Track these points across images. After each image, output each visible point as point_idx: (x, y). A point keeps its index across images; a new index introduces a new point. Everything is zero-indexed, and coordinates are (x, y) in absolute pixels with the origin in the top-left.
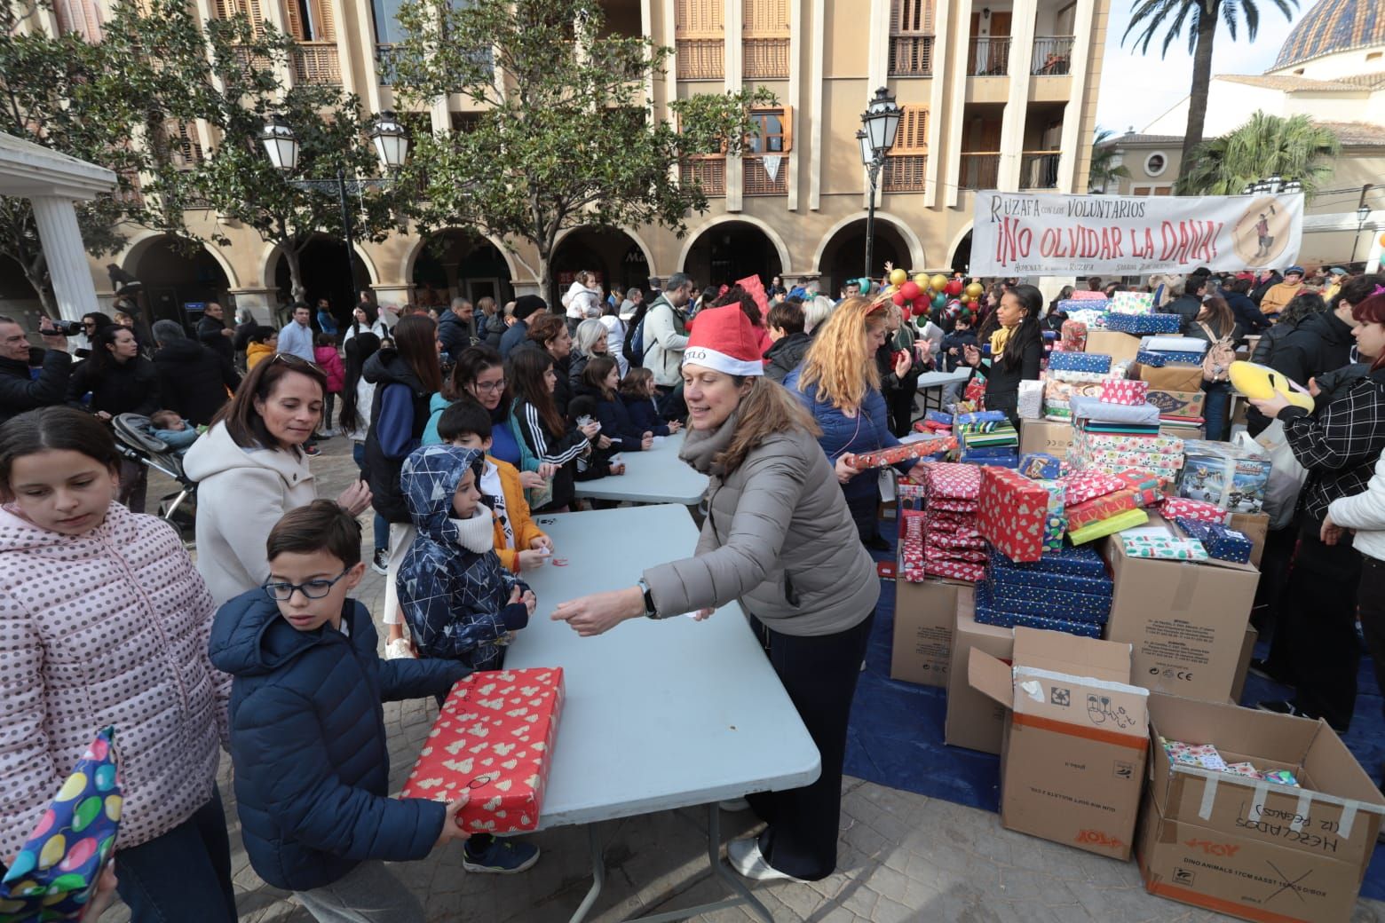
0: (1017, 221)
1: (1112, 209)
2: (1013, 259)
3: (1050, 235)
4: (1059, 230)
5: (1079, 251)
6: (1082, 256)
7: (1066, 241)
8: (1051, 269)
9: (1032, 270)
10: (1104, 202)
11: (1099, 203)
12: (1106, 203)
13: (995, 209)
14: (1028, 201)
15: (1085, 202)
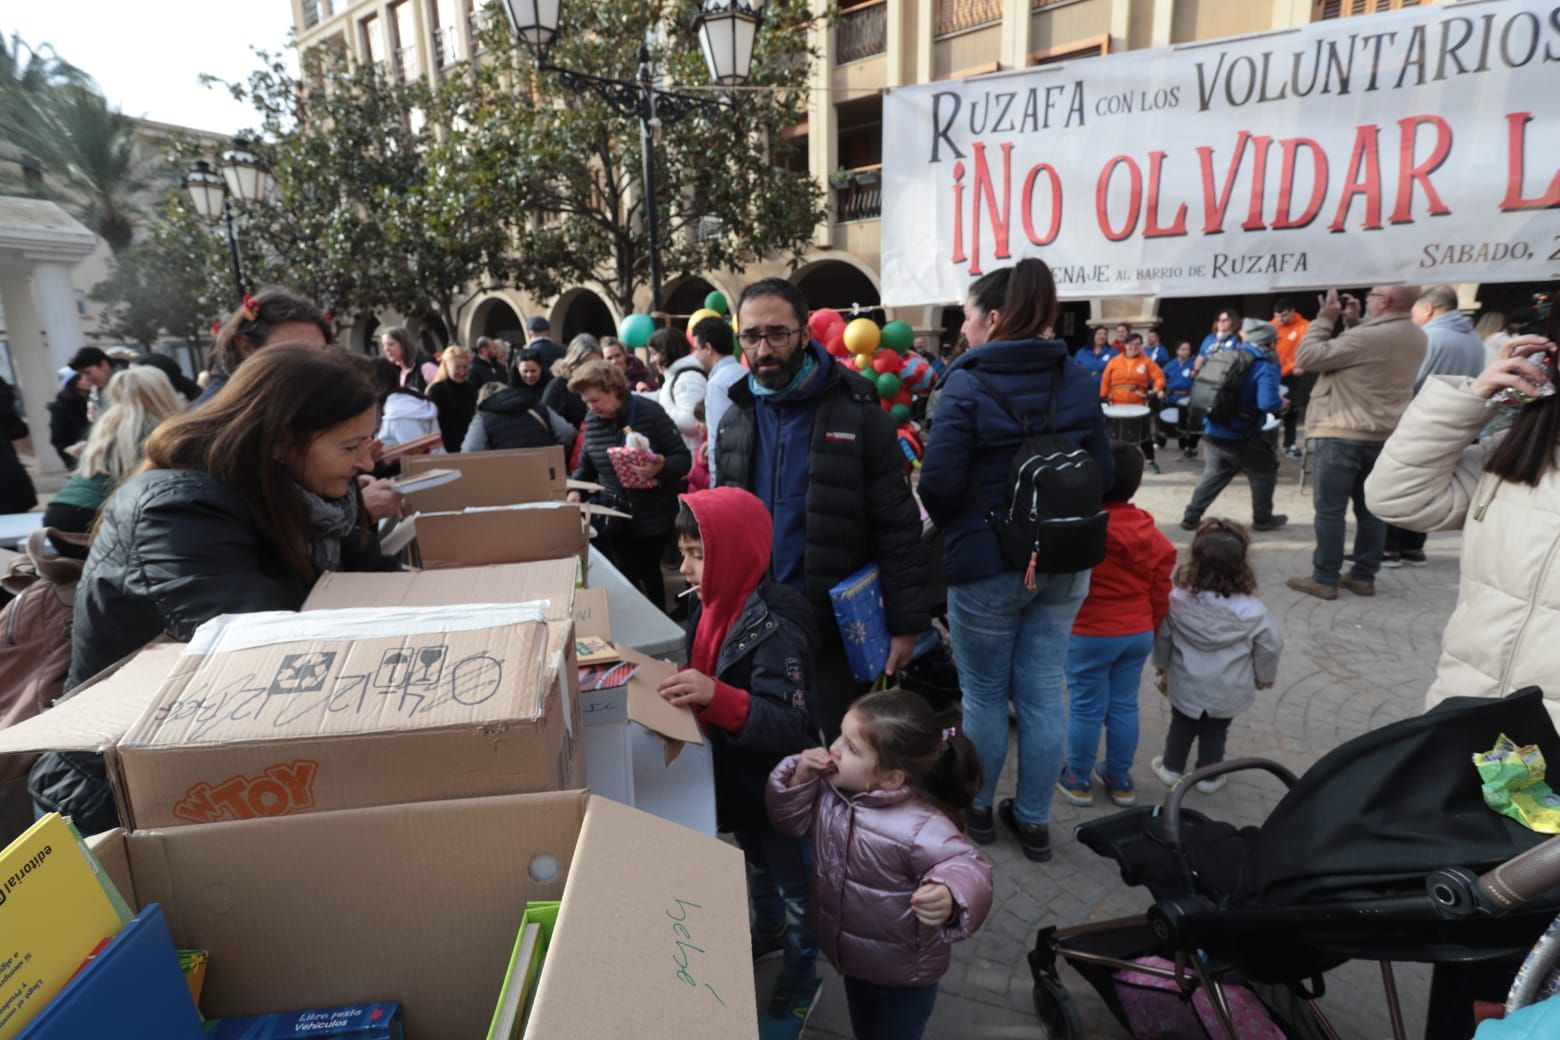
0: (1008, 149)
1: (1392, 59)
2: (1002, 253)
3: (1122, 173)
4: (1159, 158)
5: (1238, 211)
6: (1253, 225)
7: (1182, 186)
8: (1140, 275)
9: (1071, 280)
10: (1353, 38)
11: (1333, 46)
12: (1366, 40)
13: (942, 128)
14: (1048, 90)
15: (1267, 56)
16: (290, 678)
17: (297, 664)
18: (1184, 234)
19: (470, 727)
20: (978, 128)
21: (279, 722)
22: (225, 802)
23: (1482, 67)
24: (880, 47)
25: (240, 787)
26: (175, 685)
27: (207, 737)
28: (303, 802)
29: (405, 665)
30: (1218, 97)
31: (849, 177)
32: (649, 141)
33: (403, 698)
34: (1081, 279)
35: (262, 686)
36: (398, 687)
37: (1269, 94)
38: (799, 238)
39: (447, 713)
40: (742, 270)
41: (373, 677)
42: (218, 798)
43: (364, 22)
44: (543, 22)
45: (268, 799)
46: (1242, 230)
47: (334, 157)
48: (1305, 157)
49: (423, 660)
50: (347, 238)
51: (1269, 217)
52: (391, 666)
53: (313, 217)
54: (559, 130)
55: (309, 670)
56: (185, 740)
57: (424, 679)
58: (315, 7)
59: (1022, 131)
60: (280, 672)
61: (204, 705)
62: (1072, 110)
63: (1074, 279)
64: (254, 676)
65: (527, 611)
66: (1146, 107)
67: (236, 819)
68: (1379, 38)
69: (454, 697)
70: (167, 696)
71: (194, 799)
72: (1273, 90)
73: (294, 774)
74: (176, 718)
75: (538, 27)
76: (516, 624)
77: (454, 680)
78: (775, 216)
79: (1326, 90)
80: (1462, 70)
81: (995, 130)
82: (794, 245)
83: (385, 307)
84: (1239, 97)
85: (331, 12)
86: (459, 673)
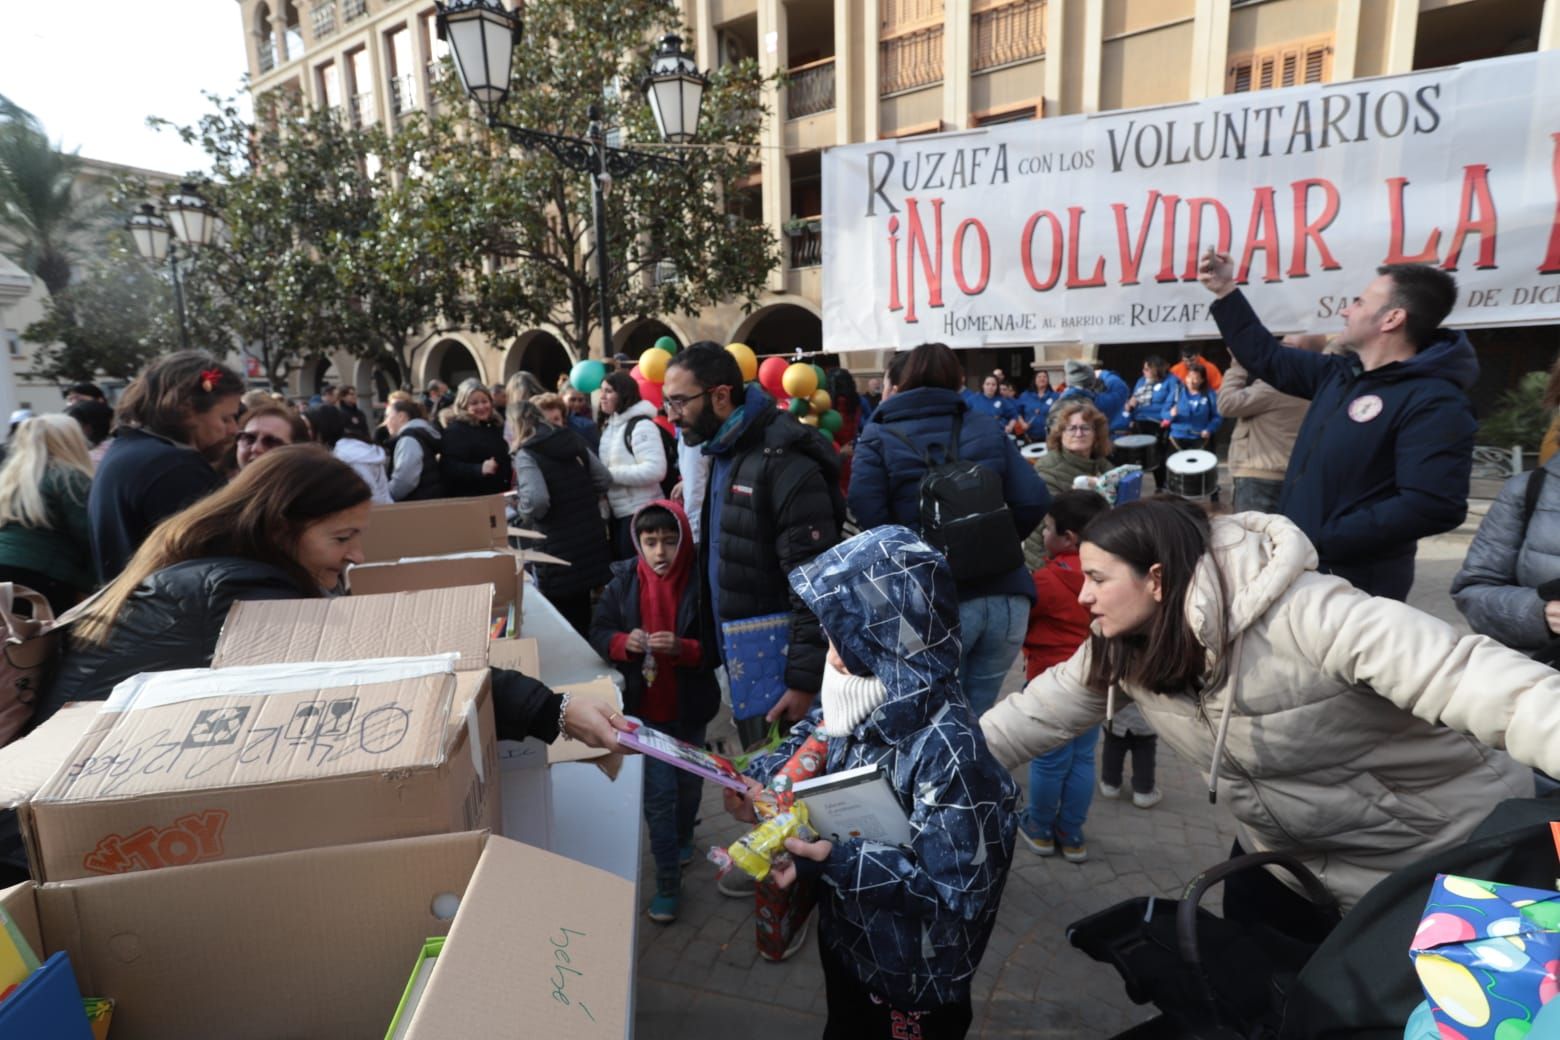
0: (938, 205)
1: (1282, 130)
2: (936, 302)
3: (1044, 231)
4: (1076, 214)
5: (1151, 266)
6: (1166, 277)
7: (1098, 241)
8: (1064, 323)
9: (1001, 328)
10: (1246, 111)
11: (1228, 117)
12: (1258, 112)
13: (877, 184)
14: (975, 151)
15: (1171, 125)
16: (204, 732)
17: (212, 719)
18: (1104, 285)
19: (376, 773)
20: (910, 185)
21: (190, 775)
22: (136, 853)
23: (1361, 137)
24: (829, 104)
25: (150, 838)
26: (89, 743)
27: (119, 791)
28: (212, 851)
29: (317, 717)
30: (1129, 160)
31: (801, 226)
32: (599, 195)
33: (313, 748)
34: (1010, 327)
35: (176, 740)
36: (308, 738)
37: (1175, 158)
38: (752, 283)
39: (353, 761)
40: (697, 314)
41: (285, 728)
42: (128, 849)
43: (321, 69)
44: (494, 82)
45: (177, 848)
46: (1155, 281)
47: (285, 201)
48: (1210, 215)
49: (334, 712)
50: (297, 281)
51: (1180, 270)
52: (303, 718)
53: (263, 259)
54: (514, 179)
55: (224, 724)
56: (97, 794)
57: (335, 730)
58: (270, 53)
59: (951, 187)
60: (194, 727)
61: (118, 760)
62: (997, 169)
63: (1004, 327)
64: (168, 731)
65: (437, 663)
66: (1065, 167)
67: (146, 869)
68: (1269, 112)
69: (362, 746)
70: (81, 753)
71: (105, 851)
72: (1177, 156)
73: (203, 823)
74: (90, 773)
75: (488, 86)
76: (426, 676)
77: (362, 730)
78: (728, 263)
79: (1225, 155)
80: (1344, 139)
81: (926, 187)
82: (748, 290)
83: (337, 348)
84: (1148, 159)
85: (287, 58)
86: (367, 723)
